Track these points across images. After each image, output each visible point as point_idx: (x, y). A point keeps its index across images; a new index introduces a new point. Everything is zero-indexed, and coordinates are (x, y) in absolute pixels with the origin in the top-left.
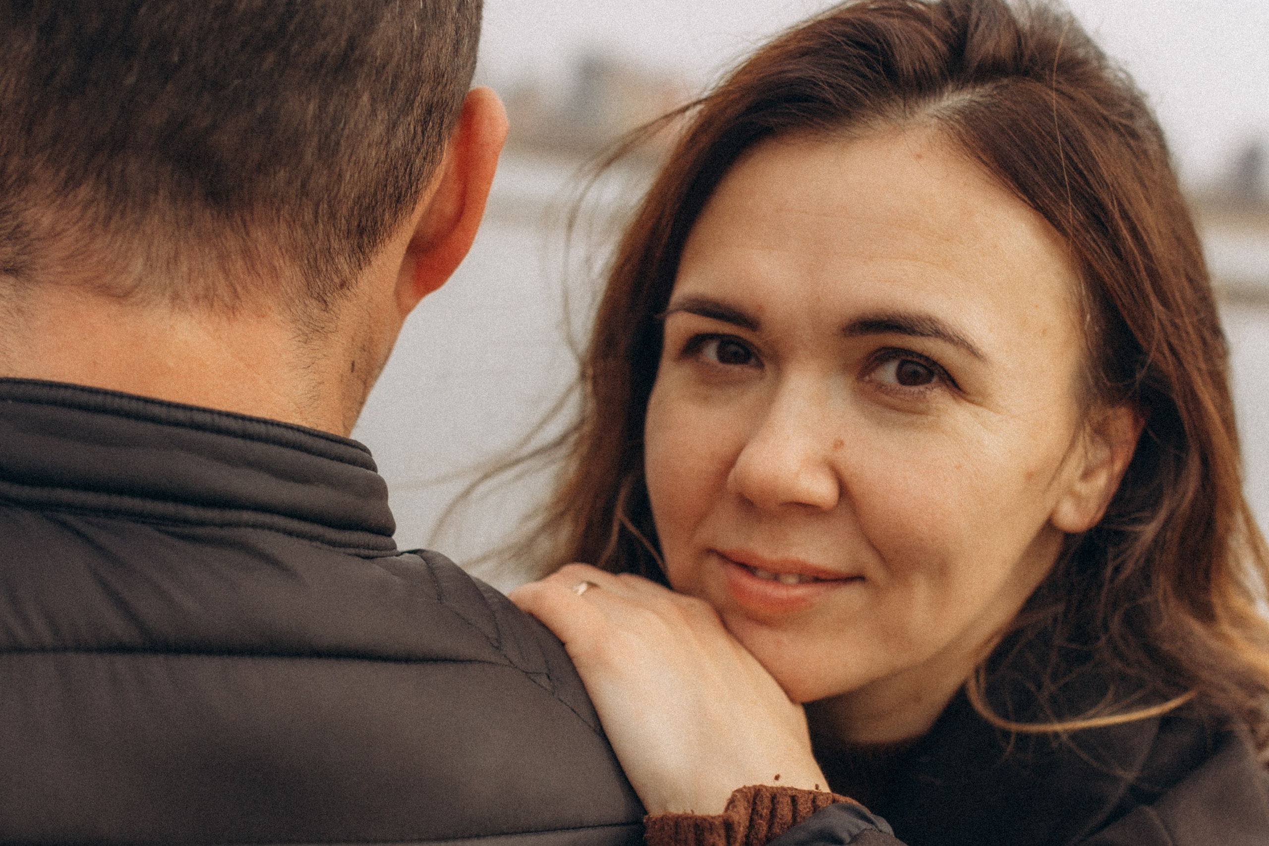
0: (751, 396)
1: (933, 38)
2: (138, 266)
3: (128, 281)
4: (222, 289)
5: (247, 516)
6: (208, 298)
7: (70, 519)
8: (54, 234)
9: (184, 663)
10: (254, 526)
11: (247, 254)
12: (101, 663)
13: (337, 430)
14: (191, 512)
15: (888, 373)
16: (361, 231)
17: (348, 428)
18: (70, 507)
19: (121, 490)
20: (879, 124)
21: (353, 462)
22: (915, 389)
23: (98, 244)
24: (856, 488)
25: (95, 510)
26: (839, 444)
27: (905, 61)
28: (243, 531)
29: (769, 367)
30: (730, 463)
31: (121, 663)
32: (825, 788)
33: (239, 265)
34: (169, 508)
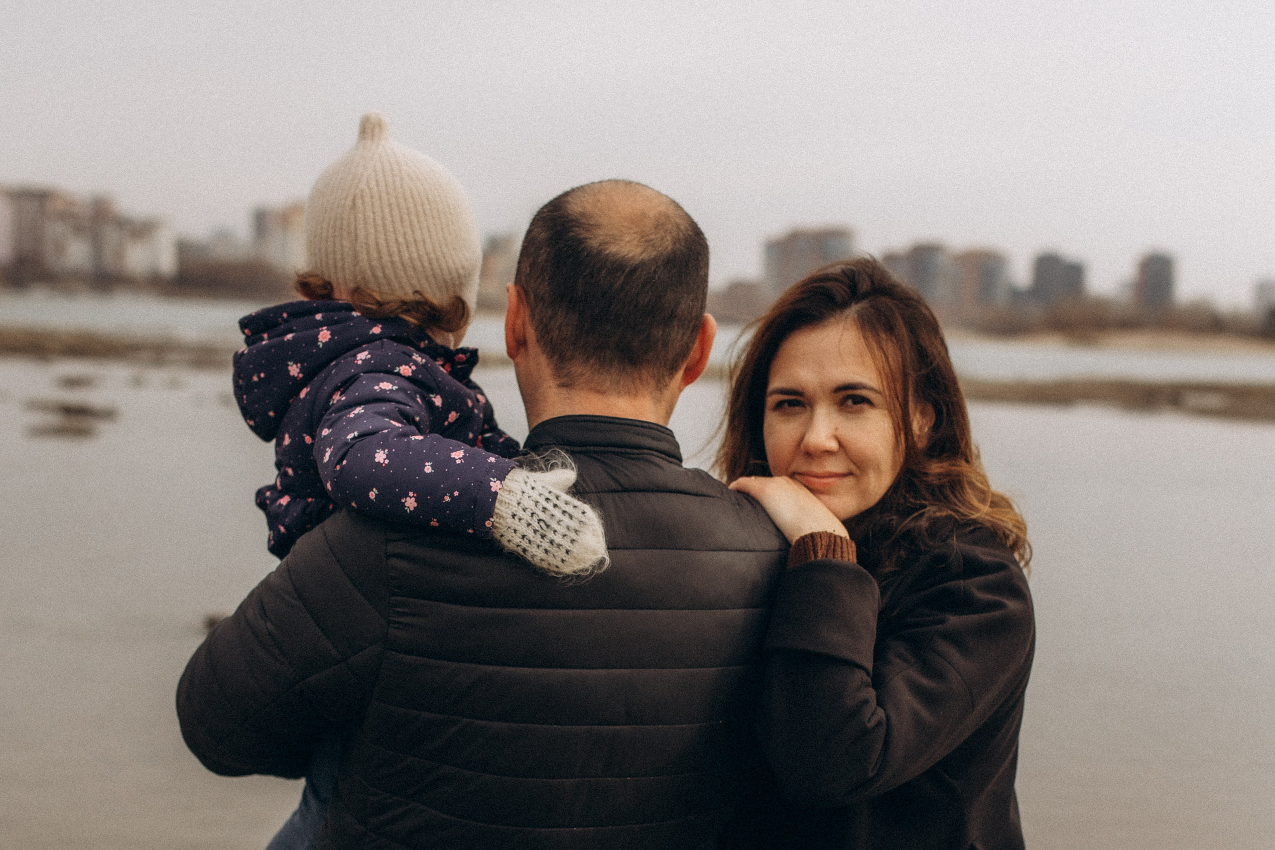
0: (803, 418)
1: (845, 288)
2: (608, 383)
3: (605, 388)
4: (633, 390)
5: (646, 451)
6: (628, 393)
7: (595, 456)
8: (582, 375)
9: (633, 495)
10: (648, 454)
11: (640, 379)
12: (611, 495)
13: (661, 423)
14: (629, 450)
15: (850, 402)
16: (672, 368)
17: (667, 423)
18: (595, 452)
19: (608, 445)
20: (832, 320)
21: (668, 435)
22: (859, 406)
23: (596, 377)
24: (845, 443)
25: (601, 452)
26: (836, 429)
27: (839, 299)
28: (646, 455)
29: (808, 408)
30: (802, 439)
31: (615, 495)
32: (848, 538)
33: (638, 381)
34: (623, 450)
